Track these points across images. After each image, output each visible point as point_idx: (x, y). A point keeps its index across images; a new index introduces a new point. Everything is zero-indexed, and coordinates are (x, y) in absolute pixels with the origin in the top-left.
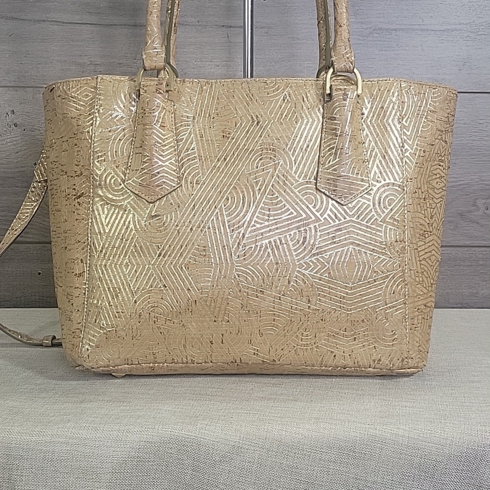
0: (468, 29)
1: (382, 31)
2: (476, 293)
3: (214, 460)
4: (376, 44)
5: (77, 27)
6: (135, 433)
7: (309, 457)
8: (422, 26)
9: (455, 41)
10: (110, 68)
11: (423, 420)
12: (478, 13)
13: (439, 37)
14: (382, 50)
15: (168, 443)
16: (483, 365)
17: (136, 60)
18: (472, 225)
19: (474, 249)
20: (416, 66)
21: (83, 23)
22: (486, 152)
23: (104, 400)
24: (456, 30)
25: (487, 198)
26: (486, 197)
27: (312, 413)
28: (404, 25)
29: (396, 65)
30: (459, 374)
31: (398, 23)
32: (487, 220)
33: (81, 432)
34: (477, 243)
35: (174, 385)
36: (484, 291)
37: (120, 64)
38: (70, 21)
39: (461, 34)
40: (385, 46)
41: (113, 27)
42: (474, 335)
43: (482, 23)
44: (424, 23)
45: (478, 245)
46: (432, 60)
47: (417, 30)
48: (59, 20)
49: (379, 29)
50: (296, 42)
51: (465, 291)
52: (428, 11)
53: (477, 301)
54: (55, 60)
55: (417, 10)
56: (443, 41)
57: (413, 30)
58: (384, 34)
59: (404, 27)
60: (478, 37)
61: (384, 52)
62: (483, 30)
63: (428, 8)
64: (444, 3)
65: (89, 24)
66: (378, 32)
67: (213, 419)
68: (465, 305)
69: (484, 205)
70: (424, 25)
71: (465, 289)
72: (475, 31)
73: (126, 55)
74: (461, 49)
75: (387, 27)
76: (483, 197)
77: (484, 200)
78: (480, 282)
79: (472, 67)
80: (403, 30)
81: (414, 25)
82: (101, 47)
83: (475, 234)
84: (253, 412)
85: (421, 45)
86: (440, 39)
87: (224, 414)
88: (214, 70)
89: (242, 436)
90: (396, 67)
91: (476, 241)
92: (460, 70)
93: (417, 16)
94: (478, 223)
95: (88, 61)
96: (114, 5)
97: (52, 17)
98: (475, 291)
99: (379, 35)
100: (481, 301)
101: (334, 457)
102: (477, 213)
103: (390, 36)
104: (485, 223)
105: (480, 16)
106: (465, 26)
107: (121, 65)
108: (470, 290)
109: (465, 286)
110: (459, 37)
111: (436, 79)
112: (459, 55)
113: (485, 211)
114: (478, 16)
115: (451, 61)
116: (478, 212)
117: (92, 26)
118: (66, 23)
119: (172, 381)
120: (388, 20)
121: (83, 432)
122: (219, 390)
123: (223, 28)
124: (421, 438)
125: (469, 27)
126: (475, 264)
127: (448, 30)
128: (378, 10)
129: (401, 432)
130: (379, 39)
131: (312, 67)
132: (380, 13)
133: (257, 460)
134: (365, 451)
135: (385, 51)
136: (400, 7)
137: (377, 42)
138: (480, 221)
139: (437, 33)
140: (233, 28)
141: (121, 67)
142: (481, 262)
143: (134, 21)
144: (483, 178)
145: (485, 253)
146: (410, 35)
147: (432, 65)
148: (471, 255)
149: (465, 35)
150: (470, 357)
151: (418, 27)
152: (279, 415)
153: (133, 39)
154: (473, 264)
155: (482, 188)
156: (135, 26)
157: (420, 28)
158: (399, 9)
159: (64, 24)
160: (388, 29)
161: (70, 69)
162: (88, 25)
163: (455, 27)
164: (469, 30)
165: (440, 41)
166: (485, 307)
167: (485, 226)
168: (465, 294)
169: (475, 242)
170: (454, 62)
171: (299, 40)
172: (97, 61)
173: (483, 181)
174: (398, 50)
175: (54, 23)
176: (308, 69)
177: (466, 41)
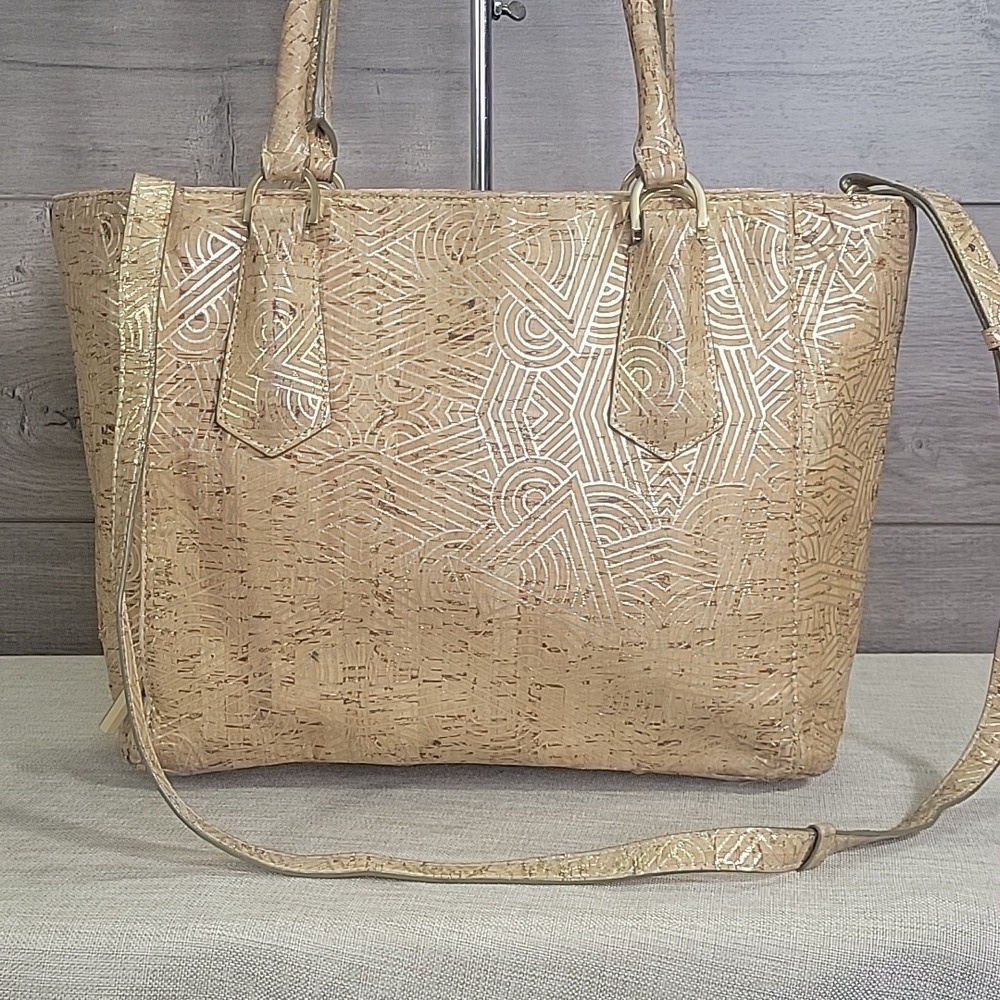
0: (878, 71)
1: (698, 78)
2: (899, 621)
3: (310, 995)
4: (687, 104)
5: (66, 73)
6: (145, 937)
7: (508, 987)
8: (782, 65)
9: (852, 97)
10: (135, 159)
11: (746, 908)
12: (900, 37)
13: (818, 89)
14: (699, 118)
15: (216, 959)
16: (893, 782)
17: (188, 142)
18: (889, 480)
19: (893, 529)
20: (770, 149)
21: (77, 66)
22: (918, 328)
23: (91, 866)
24: (852, 73)
25: (921, 424)
26: (918, 422)
27: (518, 894)
28: (744, 63)
29: (728, 148)
30: (839, 804)
31: (731, 60)
32: (921, 469)
33: (34, 937)
34: (899, 517)
35: (240, 828)
36: (914, 617)
37: (156, 149)
38: (50, 62)
39: (864, 83)
40: (705, 108)
41: (138, 72)
42: (883, 713)
43: (908, 58)
44: (785, 60)
45: (902, 521)
46: (803, 138)
47: (771, 73)
48: (27, 58)
49: (692, 73)
50: (519, 100)
51: (875, 616)
52: (794, 34)
53: (900, 637)
54: (21, 143)
55: (771, 33)
56: (827, 98)
57: (763, 75)
58: (702, 83)
59: (744, 68)
60: (900, 89)
61: (702, 121)
62: (910, 74)
63: (795, 28)
64: (827, 17)
65: (89, 67)
66: (690, 79)
67: (310, 908)
68: (875, 646)
69: (913, 438)
70: (787, 63)
71: (875, 613)
72: (894, 76)
73: (168, 131)
74: (865, 113)
75: (710, 69)
76: (912, 421)
77: (914, 428)
78: (908, 598)
79: (887, 151)
80: (742, 74)
81: (765, 63)
82: (115, 116)
83: (895, 498)
84: (396, 892)
85: (781, 106)
86: (820, 92)
87: (336, 896)
88: (350, 161)
89: (368, 944)
90: (729, 152)
91: (898, 512)
92: (862, 157)
93: (772, 45)
94: (900, 475)
95: (88, 144)
96: (142, 27)
97: (12, 54)
98: (897, 617)
99: (692, 86)
100: (908, 636)
101: (559, 988)
102: (900, 455)
103: (715, 88)
104: (916, 475)
105: (903, 43)
106: (873, 65)
107: (158, 153)
108: (886, 615)
109: (875, 607)
110: (860, 89)
111: (812, 175)
112: (860, 126)
113: (916, 450)
114: (900, 43)
115: (843, 138)
116: (901, 453)
117: (97, 71)
118: (43, 65)
119: (236, 820)
120: (712, 53)
121: (38, 937)
122: (331, 841)
123: (367, 73)
124: (741, 948)
125: (880, 68)
126: (895, 560)
127: (837, 73)
128: (690, 33)
129: (698, 935)
130: (693, 94)
131: (552, 153)
132: (694, 40)
133: (400, 993)
134: (626, 977)
135: (705, 118)
136: (736, 26)
137: (687, 101)
138: (905, 471)
139: (814, 80)
140: (389, 72)
141: (156, 156)
142: (908, 557)
143: (183, 61)
144: (910, 382)
145: (916, 537)
146: (758, 85)
147: (804, 148)
148: (887, 541)
149: (872, 83)
150: (868, 765)
151: (773, 68)
152: (448, 898)
153: (182, 97)
154: (891, 560)
155: (908, 403)
156: (185, 70)
157: (777, 70)
158: (733, 31)
159: (38, 68)
160: (712, 73)
161: (52, 160)
162: (87, 69)
163: (851, 66)
164: (880, 73)
165: (819, 98)
166: (916, 648)
167: (916, 481)
168: (875, 624)
169: (896, 515)
170: (849, 142)
171: (525, 96)
172: (108, 145)
173: (912, 387)
174: (731, 117)
175: (17, 66)
176: (546, 157)
177: (875, 97)
